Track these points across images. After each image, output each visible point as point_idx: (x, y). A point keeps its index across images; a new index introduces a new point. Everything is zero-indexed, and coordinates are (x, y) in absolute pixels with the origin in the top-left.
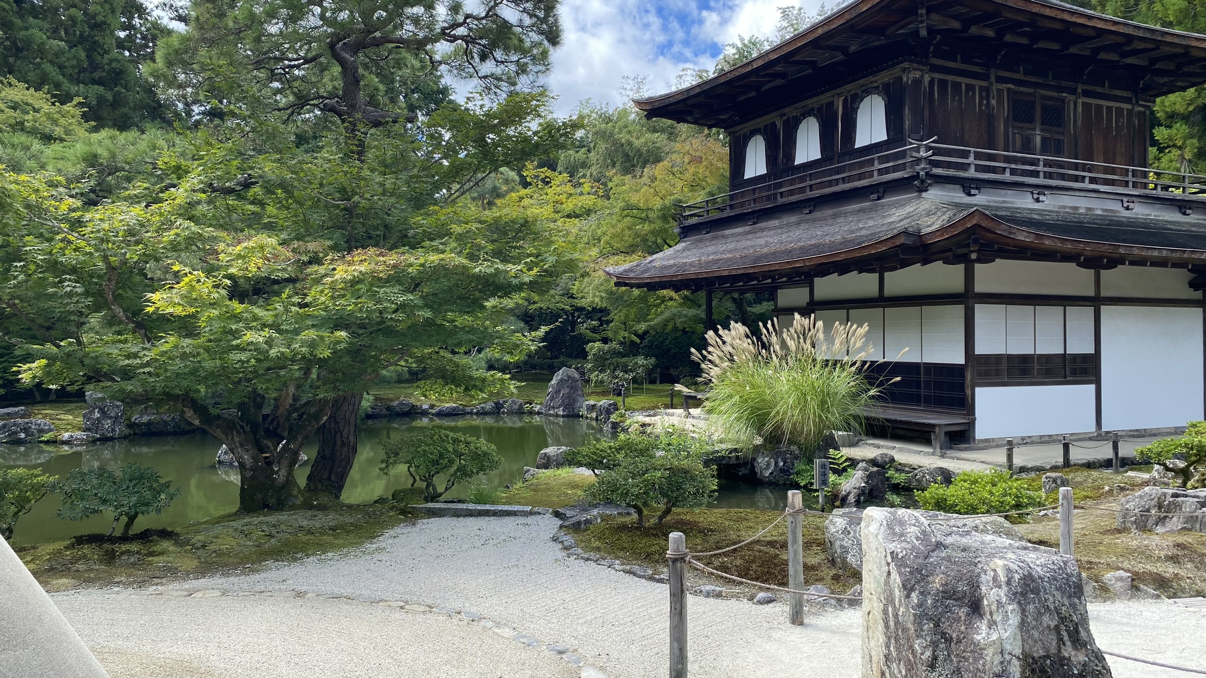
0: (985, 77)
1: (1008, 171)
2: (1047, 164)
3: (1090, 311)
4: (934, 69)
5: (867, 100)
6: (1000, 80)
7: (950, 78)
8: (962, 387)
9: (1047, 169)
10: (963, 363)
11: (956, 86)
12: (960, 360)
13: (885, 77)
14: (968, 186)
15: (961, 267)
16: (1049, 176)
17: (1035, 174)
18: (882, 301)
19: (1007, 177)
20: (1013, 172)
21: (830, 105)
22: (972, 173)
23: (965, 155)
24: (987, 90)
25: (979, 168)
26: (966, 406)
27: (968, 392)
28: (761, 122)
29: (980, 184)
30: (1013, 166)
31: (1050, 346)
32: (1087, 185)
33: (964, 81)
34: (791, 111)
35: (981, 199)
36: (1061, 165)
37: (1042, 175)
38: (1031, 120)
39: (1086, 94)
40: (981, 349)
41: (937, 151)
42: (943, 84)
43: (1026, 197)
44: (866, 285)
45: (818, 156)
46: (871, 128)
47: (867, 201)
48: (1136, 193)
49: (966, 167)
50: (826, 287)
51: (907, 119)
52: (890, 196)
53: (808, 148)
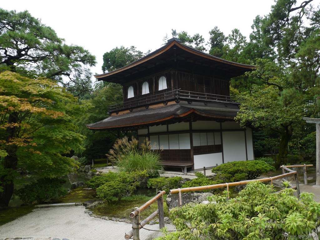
0: (191, 72)
1: (198, 97)
2: (207, 95)
3: (219, 133)
4: (178, 70)
5: (161, 78)
6: (195, 73)
7: (182, 72)
8: (190, 155)
9: (207, 97)
10: (190, 149)
11: (184, 75)
12: (189, 148)
13: (166, 72)
14: (189, 101)
15: (188, 123)
18: (168, 133)
19: (198, 99)
21: (151, 79)
22: (189, 98)
23: (188, 93)
24: (192, 76)
25: (191, 97)
26: (192, 160)
27: (192, 157)
28: (132, 83)
29: (192, 101)
30: (199, 96)
31: (211, 143)
32: (217, 101)
33: (186, 73)
34: (140, 80)
36: (211, 96)
37: (206, 98)
38: (203, 84)
39: (215, 77)
40: (194, 145)
41: (181, 92)
42: (181, 74)
43: (203, 104)
44: (163, 128)
45: (148, 92)
46: (163, 85)
47: (162, 105)
48: (228, 102)
49: (188, 96)
50: (153, 129)
51: (172, 82)
52: (169, 103)
53: (146, 90)
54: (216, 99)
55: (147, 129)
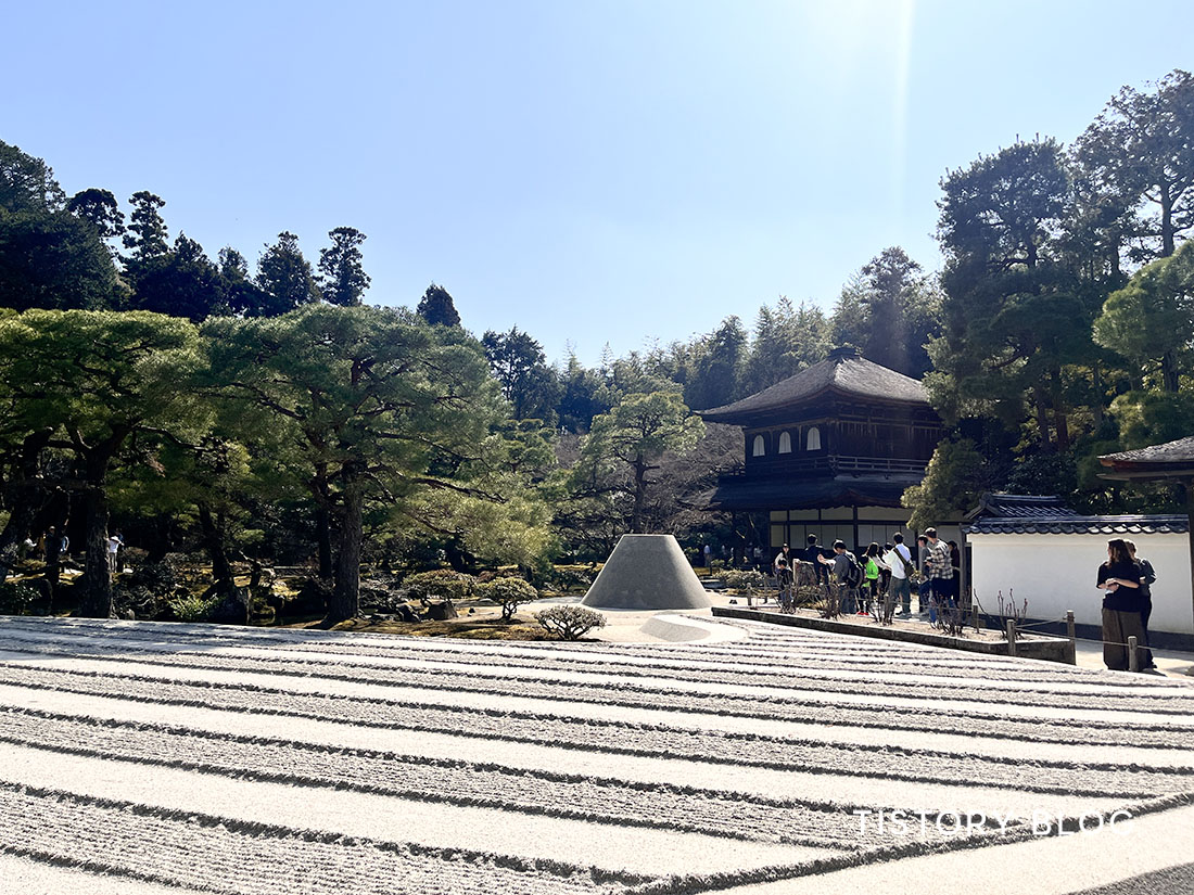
1: (873, 466)
2: (891, 462)
4: (842, 418)
5: (812, 429)
6: (872, 421)
7: (849, 422)
11: (852, 425)
13: (819, 422)
14: (855, 474)
15: (851, 509)
16: (891, 467)
17: (886, 467)
18: (820, 522)
19: (873, 469)
20: (875, 467)
21: (795, 428)
22: (856, 468)
23: (854, 460)
25: (859, 466)
28: (762, 430)
29: (859, 473)
30: (876, 464)
32: (911, 470)
33: (856, 423)
34: (778, 428)
35: (860, 479)
36: (899, 462)
37: (889, 467)
41: (841, 459)
43: (881, 477)
44: (812, 514)
45: (790, 451)
46: (814, 442)
49: (854, 465)
50: (794, 515)
51: (829, 440)
54: (909, 468)
55: (785, 512)
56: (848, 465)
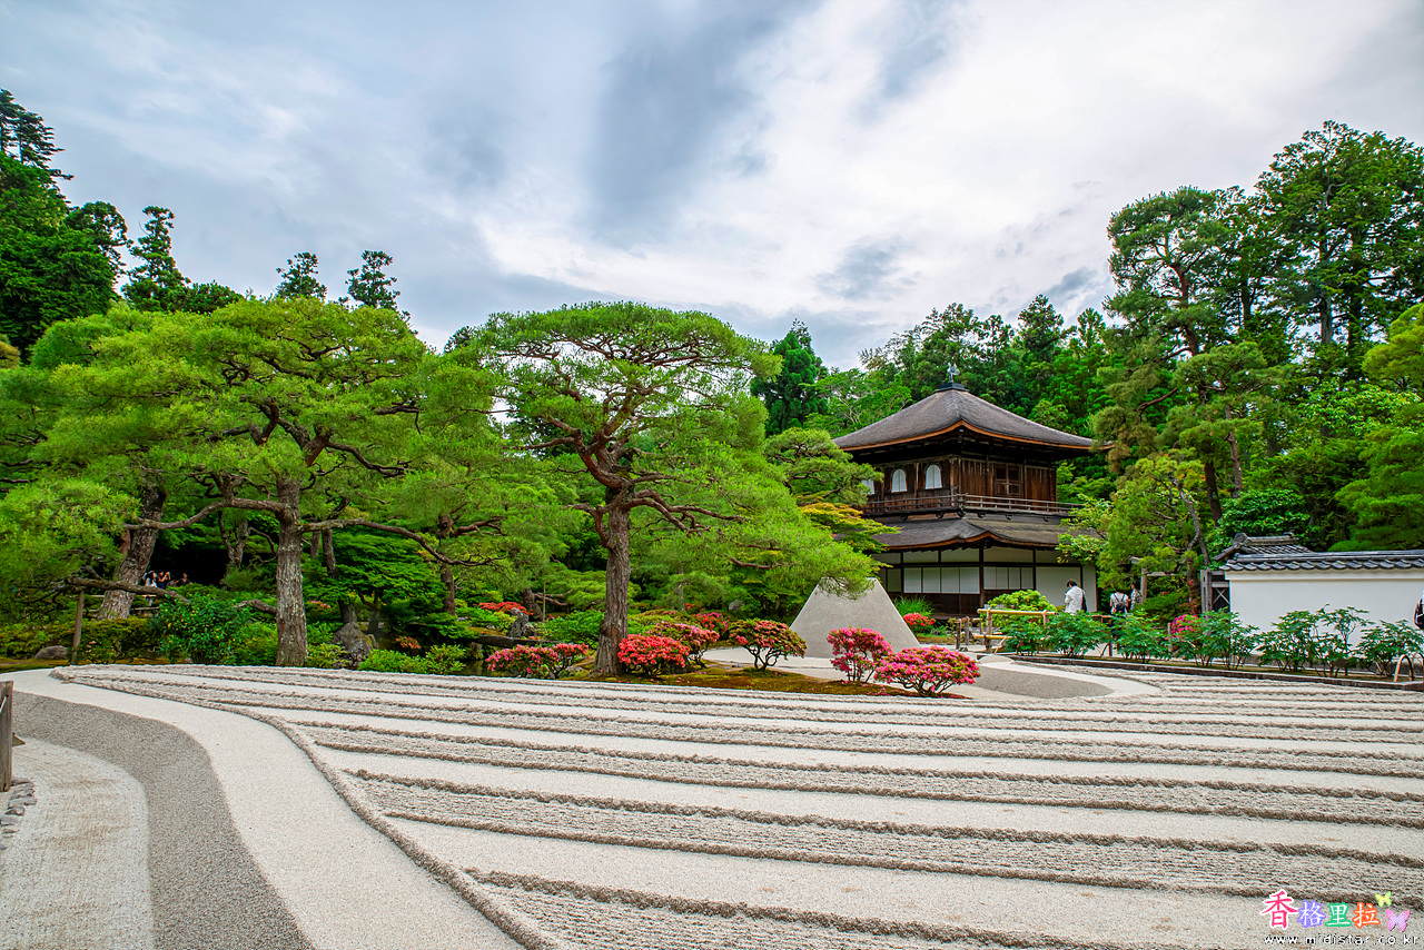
0: (984, 459)
1: (997, 506)
2: (1013, 502)
3: (1031, 569)
5: (932, 467)
6: (990, 459)
7: (970, 460)
9: (1012, 504)
11: (972, 463)
12: (978, 591)
13: (941, 459)
14: (980, 513)
15: (978, 551)
17: (1008, 507)
18: (940, 564)
19: (996, 509)
20: (999, 506)
21: (912, 465)
22: (981, 508)
23: (979, 499)
24: (985, 464)
25: (984, 505)
27: (979, 605)
30: (998, 504)
31: (1015, 586)
32: (1029, 511)
33: (975, 461)
34: (890, 465)
36: (1019, 502)
37: (1010, 507)
38: (1004, 478)
39: (1027, 464)
40: (986, 586)
41: (968, 498)
42: (966, 462)
43: (1003, 517)
44: (932, 556)
45: (906, 489)
46: (933, 480)
47: (934, 517)
48: (1051, 513)
49: (979, 505)
50: (909, 557)
51: (952, 479)
52: (946, 516)
53: (899, 484)
54: (1028, 508)
55: (899, 556)
56: (975, 505)
